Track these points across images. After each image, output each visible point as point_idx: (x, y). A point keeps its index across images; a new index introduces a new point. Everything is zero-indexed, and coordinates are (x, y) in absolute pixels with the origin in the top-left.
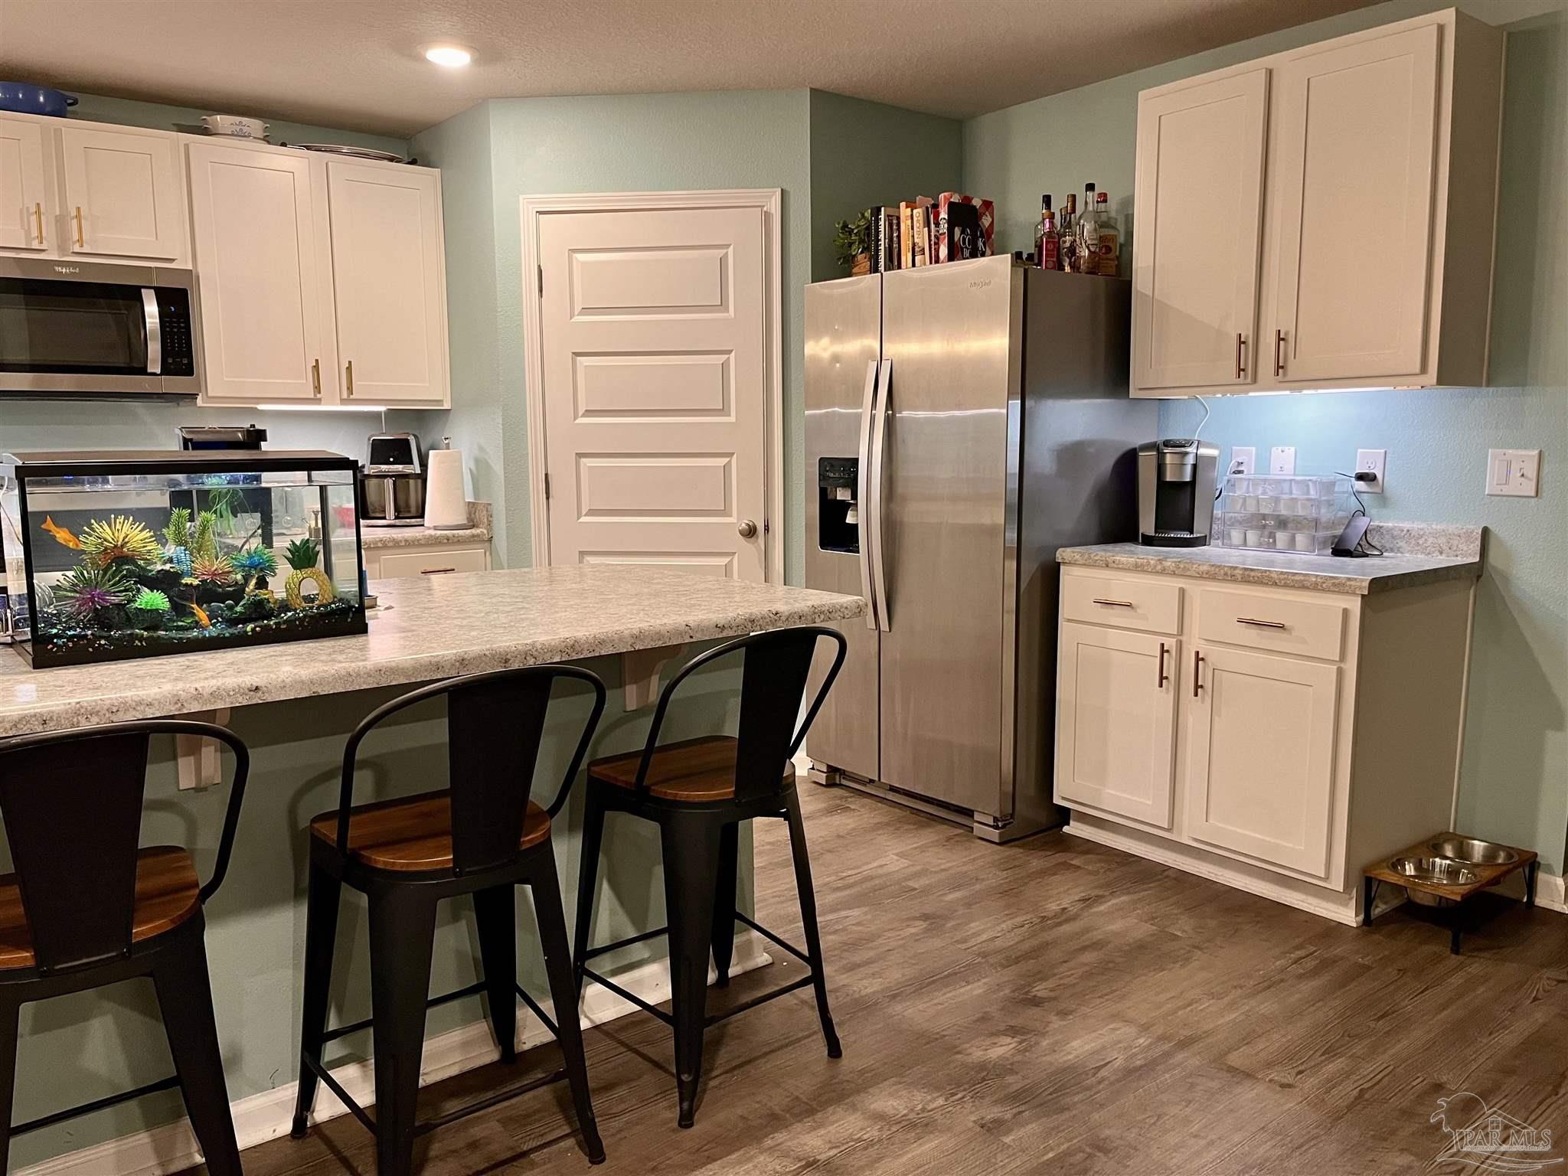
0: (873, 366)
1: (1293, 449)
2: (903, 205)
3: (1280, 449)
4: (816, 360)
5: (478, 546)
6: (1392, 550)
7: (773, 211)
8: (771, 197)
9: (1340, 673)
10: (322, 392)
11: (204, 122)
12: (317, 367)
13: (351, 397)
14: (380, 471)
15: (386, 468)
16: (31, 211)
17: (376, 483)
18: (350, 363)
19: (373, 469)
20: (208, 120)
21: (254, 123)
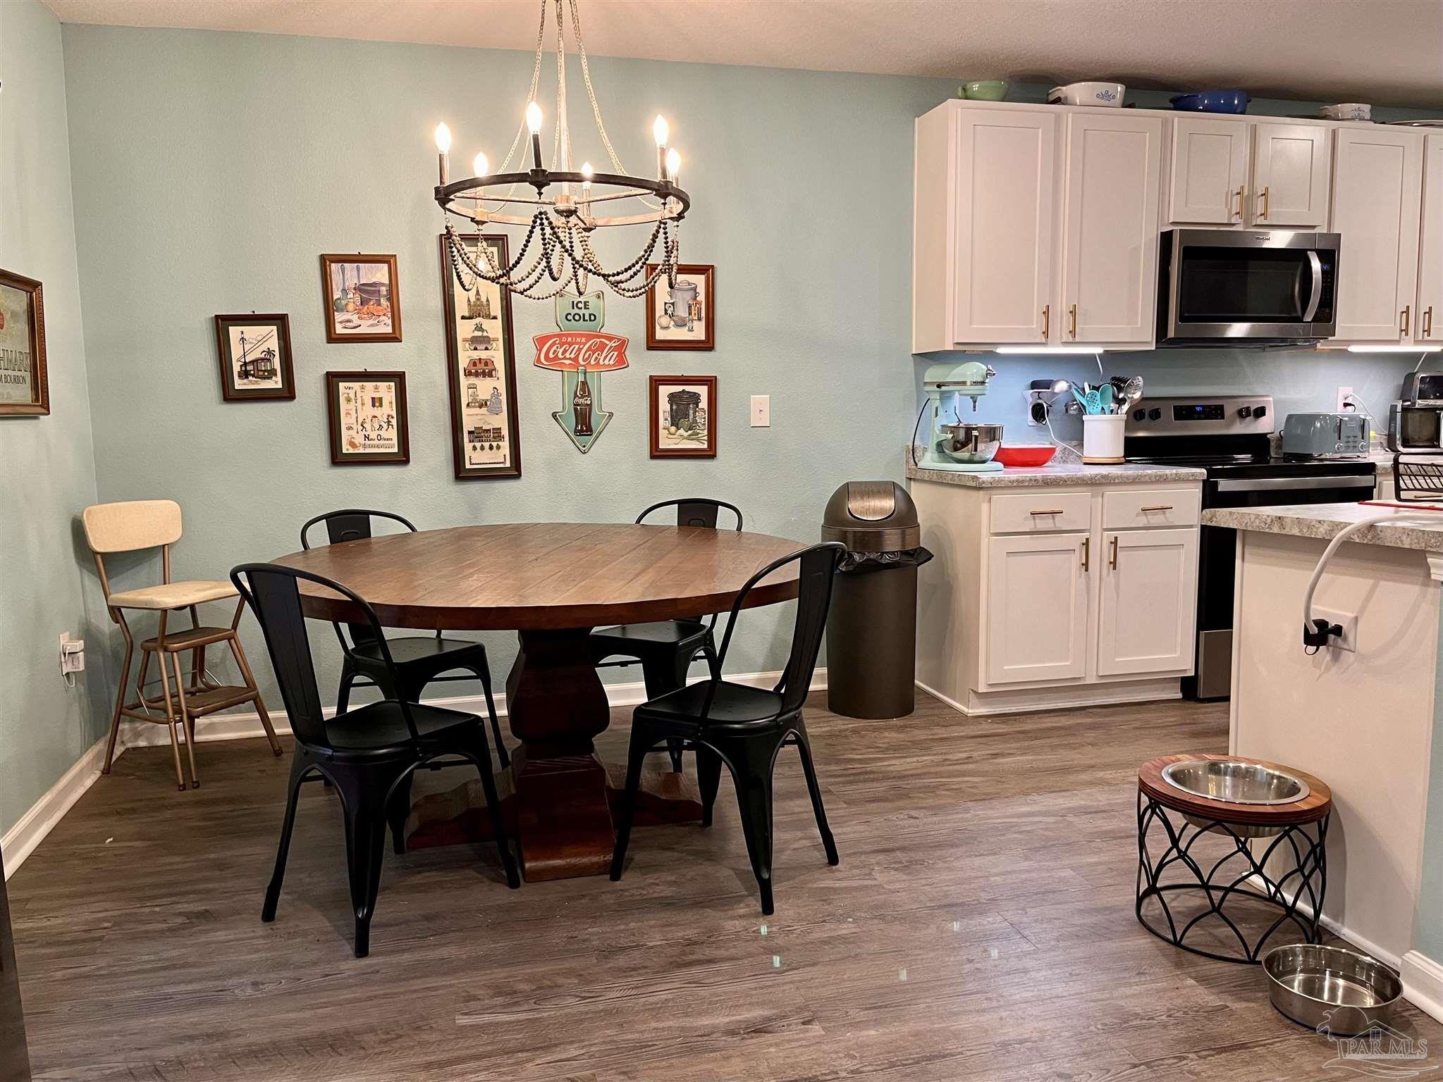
10: (1407, 334)
11: (1324, 113)
12: (1407, 312)
13: (1426, 338)
14: (1428, 405)
15: (1431, 402)
16: (1235, 192)
17: (1421, 416)
18: (1430, 308)
19: (1420, 403)
20: (1330, 109)
21: (1366, 108)
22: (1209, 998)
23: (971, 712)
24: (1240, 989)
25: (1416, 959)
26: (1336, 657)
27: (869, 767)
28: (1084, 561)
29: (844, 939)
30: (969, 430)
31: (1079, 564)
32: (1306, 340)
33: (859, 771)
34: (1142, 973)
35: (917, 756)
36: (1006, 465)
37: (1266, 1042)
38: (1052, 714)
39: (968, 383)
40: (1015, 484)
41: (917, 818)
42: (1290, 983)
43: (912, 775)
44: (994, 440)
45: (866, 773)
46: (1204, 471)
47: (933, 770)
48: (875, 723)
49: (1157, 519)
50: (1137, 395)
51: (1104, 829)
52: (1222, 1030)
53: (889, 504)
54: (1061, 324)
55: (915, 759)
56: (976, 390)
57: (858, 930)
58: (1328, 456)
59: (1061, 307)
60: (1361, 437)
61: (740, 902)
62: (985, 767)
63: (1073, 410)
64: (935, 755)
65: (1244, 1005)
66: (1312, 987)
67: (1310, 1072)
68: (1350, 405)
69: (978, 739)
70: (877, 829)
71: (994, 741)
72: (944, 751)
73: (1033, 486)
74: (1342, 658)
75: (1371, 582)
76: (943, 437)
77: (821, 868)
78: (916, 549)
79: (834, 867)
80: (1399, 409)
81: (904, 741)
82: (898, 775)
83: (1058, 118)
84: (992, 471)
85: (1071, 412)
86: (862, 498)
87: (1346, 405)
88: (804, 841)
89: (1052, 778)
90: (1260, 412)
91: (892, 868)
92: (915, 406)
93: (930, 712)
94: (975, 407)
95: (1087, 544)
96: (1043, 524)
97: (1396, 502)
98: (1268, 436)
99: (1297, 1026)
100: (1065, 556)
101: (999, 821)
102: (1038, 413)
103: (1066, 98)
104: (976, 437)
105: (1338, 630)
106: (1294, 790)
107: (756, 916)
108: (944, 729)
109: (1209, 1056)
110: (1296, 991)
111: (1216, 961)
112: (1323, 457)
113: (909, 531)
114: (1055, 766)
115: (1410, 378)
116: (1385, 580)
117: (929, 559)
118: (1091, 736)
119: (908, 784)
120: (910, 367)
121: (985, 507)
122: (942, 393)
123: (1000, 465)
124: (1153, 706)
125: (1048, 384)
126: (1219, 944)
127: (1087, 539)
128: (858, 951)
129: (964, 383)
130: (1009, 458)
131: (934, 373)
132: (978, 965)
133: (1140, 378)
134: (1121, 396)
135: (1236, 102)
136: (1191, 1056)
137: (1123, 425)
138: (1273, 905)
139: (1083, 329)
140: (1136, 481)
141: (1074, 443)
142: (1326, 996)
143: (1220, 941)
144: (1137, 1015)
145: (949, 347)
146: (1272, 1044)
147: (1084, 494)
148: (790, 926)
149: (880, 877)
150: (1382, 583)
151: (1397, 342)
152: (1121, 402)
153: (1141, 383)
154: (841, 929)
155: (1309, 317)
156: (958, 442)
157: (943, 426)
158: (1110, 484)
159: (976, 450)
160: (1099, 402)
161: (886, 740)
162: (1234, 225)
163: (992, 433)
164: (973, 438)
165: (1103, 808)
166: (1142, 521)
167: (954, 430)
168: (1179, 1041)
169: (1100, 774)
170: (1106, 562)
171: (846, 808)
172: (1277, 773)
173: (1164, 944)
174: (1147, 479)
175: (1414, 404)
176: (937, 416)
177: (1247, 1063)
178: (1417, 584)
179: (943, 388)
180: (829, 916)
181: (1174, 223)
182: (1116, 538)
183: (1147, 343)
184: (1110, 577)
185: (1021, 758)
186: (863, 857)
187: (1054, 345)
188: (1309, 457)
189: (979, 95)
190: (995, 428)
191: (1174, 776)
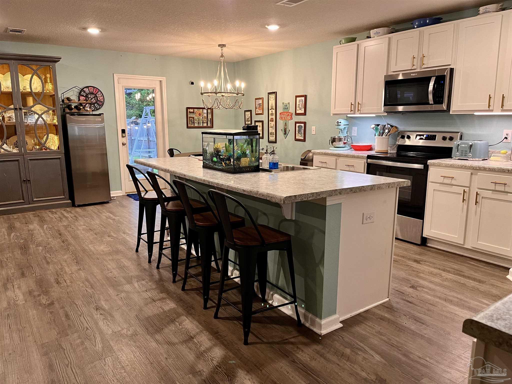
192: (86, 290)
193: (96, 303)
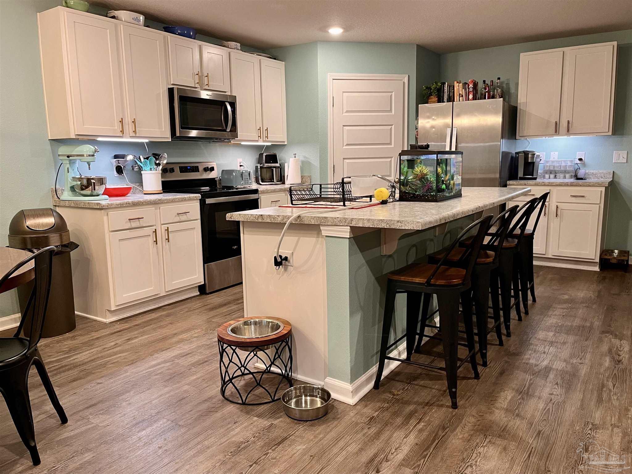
0: (449, 131)
1: (557, 153)
2: (455, 82)
3: (553, 153)
4: (424, 128)
5: (282, 193)
6: (588, 178)
7: (405, 82)
8: (405, 77)
9: (600, 207)
10: (261, 138)
11: (224, 44)
12: (260, 129)
13: (267, 140)
14: (268, 166)
15: (270, 165)
16: (196, 74)
17: (267, 171)
18: (267, 128)
19: (266, 165)
20: (226, 43)
21: (239, 45)
22: (265, 423)
23: (108, 320)
24: (273, 414)
25: (329, 380)
26: (286, 270)
27: (64, 363)
28: (155, 240)
29: (89, 463)
30: (89, 180)
31: (152, 242)
32: (228, 139)
33: (58, 367)
34: (236, 422)
35: (88, 350)
36: (110, 196)
37: (292, 433)
38: (147, 313)
39: (85, 156)
40: (119, 206)
41: (102, 383)
42: (290, 404)
43: (90, 361)
44: (102, 184)
45: (62, 367)
46: (200, 195)
47: (100, 355)
48: (56, 338)
49: (184, 218)
50: (165, 162)
51: (192, 362)
52: (275, 434)
53: (51, 220)
54: (129, 128)
55: (87, 352)
56: (90, 159)
57: (95, 454)
58: (239, 187)
59: (128, 120)
60: (249, 179)
61: (17, 464)
62: (126, 347)
63: (136, 169)
64: (97, 347)
65: (278, 420)
66: (298, 403)
67: (312, 439)
68: (242, 166)
69: (117, 334)
70: (82, 396)
71: (125, 333)
72: (101, 344)
73: (128, 206)
74: (288, 269)
75: (297, 238)
76: (75, 183)
77: (58, 428)
78: (69, 243)
79: (66, 425)
80: (259, 167)
81: (77, 344)
82: (81, 363)
83: (116, 26)
84: (105, 200)
85: (135, 170)
86: (34, 218)
87: (241, 166)
88: (41, 416)
89: (160, 344)
90: (212, 169)
91: (100, 414)
92: (53, 167)
93: (85, 326)
94: (89, 168)
95: (155, 231)
96: (135, 224)
97: (291, 205)
98: (216, 179)
99: (300, 422)
100: (146, 238)
101: (144, 372)
102: (119, 170)
103: (117, 17)
104: (94, 183)
105: (286, 259)
106: (278, 327)
107: (30, 468)
108: (97, 332)
109: (276, 448)
110: (293, 407)
111: (260, 406)
112: (237, 187)
113: (63, 234)
114: (159, 338)
115: (261, 155)
116: (303, 237)
117: (77, 247)
118: (169, 320)
119: (89, 366)
120: (48, 147)
121: (105, 218)
122: (70, 160)
123: (106, 197)
124: (189, 300)
125: (123, 157)
126: (258, 398)
127: (156, 230)
128: (100, 466)
129: (83, 155)
130: (110, 193)
131: (63, 150)
132: (165, 448)
133: (166, 154)
134: (157, 162)
135: (191, 34)
136: (270, 451)
137: (160, 175)
138: (270, 374)
139: (139, 130)
140: (173, 201)
141: (138, 184)
142: (303, 405)
143: (258, 396)
144: (242, 443)
145: (73, 137)
146: (295, 433)
147: (151, 208)
148: (54, 467)
149: (95, 421)
150: (301, 238)
151: (257, 141)
152: (158, 165)
153: (166, 156)
154: (86, 457)
155: (228, 130)
156: (83, 186)
157: (73, 178)
158: (162, 203)
159: (95, 190)
160: (149, 165)
161: (67, 346)
162: (196, 88)
163: (101, 181)
164: (93, 184)
165: (188, 352)
166: (177, 219)
167: (80, 179)
168: (262, 447)
169: (181, 337)
170: (164, 239)
171: (59, 390)
172: (270, 320)
173: (238, 406)
174: (178, 200)
175: (264, 165)
176: (68, 172)
177: (290, 445)
178: (314, 237)
179: (71, 158)
180: (74, 453)
181: (173, 84)
182: (168, 228)
183: (167, 138)
184: (166, 245)
185: (142, 338)
186: (81, 413)
187: (126, 137)
188: (232, 188)
189: (73, 7)
190: (102, 178)
191: (233, 331)
192: (614, 387)
193: (615, 367)
